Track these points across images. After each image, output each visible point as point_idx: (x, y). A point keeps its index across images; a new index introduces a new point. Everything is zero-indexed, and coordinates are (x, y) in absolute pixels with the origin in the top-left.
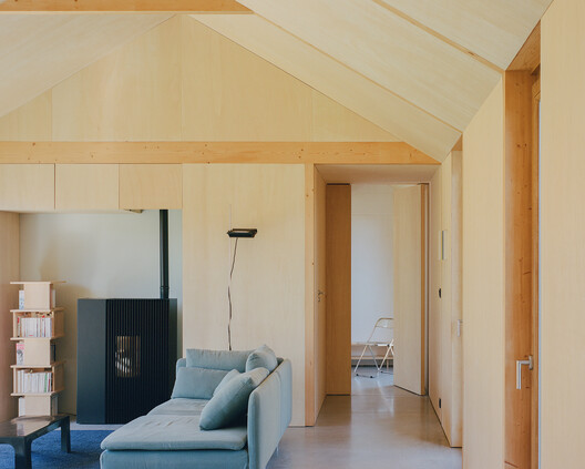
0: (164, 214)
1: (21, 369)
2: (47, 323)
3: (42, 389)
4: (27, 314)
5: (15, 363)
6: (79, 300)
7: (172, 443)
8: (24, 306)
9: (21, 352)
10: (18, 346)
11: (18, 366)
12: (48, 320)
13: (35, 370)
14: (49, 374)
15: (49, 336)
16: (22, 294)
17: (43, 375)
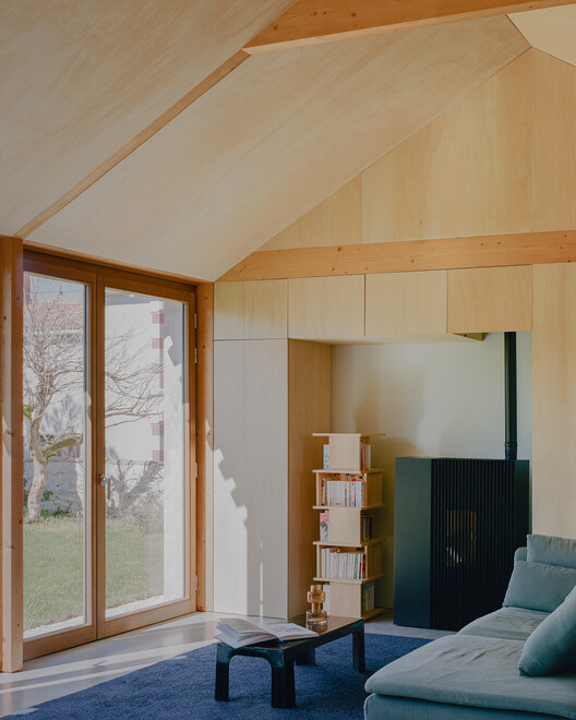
0: (510, 339)
1: (325, 547)
2: (358, 489)
3: (351, 573)
4: (335, 477)
5: (318, 539)
6: (397, 458)
7: (470, 696)
8: (330, 465)
9: (325, 525)
10: (322, 517)
11: (322, 543)
12: (359, 484)
13: (343, 550)
14: (360, 556)
15: (360, 506)
16: (327, 449)
17: (352, 556)
